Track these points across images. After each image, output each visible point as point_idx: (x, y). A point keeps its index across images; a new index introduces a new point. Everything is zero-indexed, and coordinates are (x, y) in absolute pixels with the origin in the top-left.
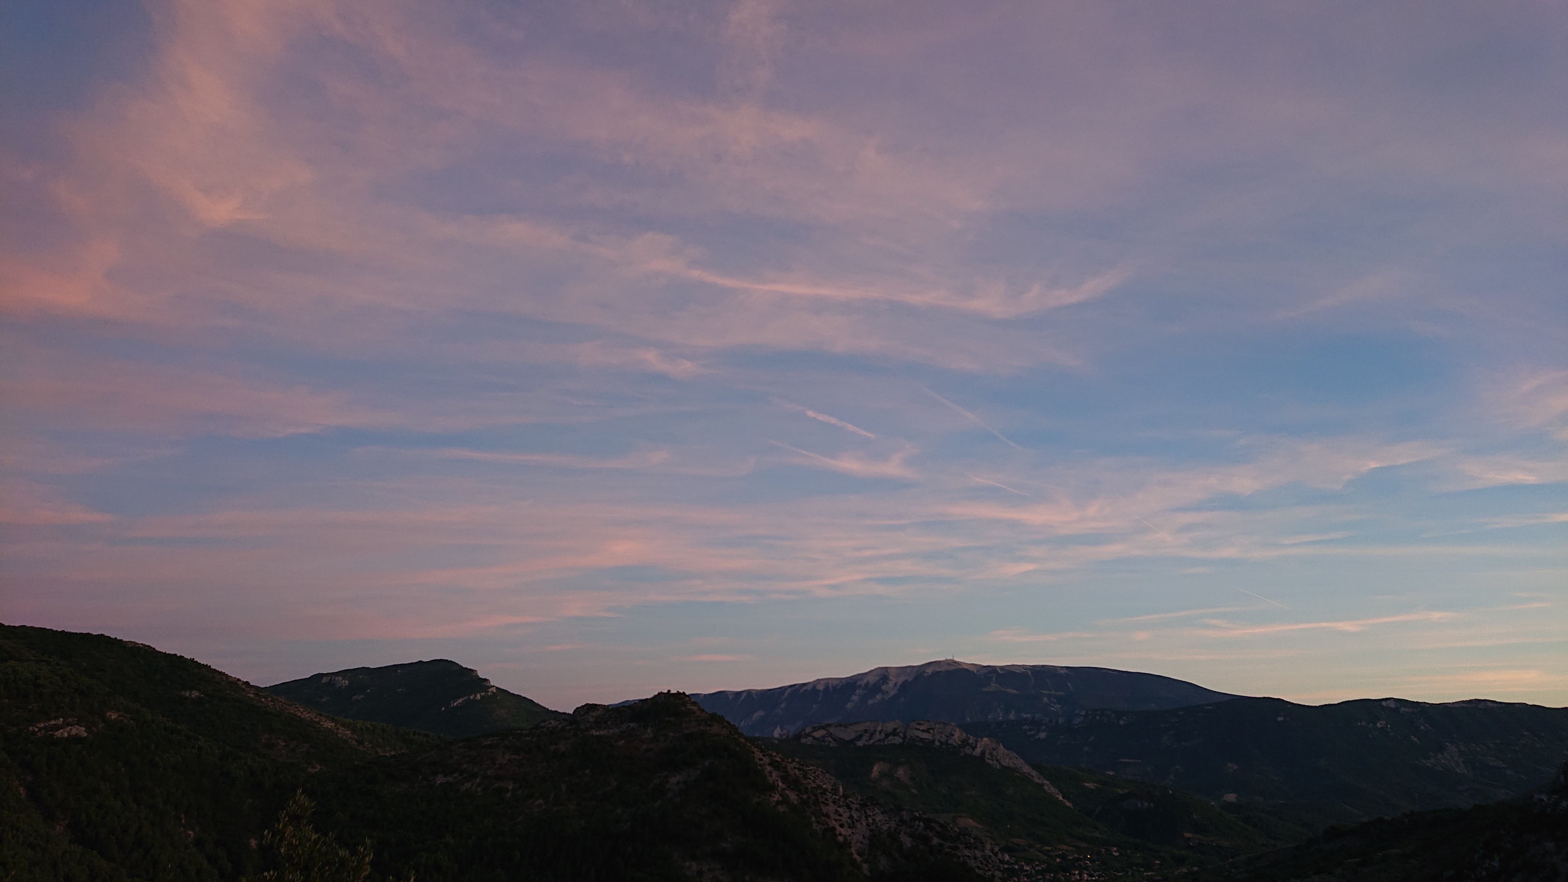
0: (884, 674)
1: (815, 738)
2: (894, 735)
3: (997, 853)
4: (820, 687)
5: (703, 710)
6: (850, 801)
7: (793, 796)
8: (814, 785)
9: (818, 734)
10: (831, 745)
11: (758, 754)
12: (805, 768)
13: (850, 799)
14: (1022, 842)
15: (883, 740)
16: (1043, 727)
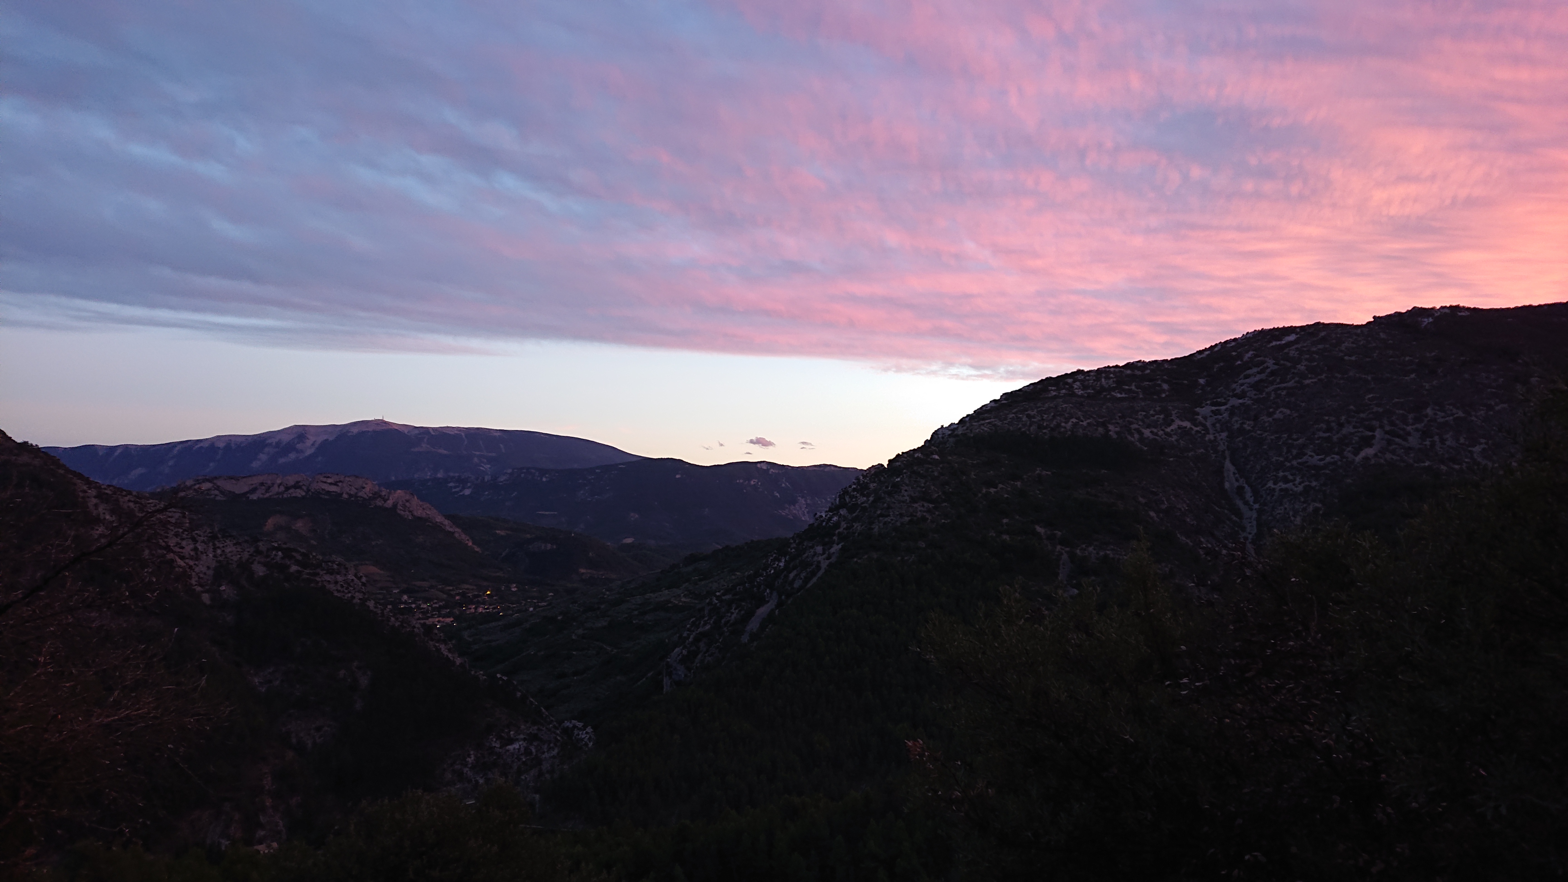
0: (300, 433)
1: (197, 492)
2: (297, 488)
4: (221, 445)
9: (201, 487)
10: (218, 498)
14: (425, 584)
15: (282, 493)
16: (469, 484)
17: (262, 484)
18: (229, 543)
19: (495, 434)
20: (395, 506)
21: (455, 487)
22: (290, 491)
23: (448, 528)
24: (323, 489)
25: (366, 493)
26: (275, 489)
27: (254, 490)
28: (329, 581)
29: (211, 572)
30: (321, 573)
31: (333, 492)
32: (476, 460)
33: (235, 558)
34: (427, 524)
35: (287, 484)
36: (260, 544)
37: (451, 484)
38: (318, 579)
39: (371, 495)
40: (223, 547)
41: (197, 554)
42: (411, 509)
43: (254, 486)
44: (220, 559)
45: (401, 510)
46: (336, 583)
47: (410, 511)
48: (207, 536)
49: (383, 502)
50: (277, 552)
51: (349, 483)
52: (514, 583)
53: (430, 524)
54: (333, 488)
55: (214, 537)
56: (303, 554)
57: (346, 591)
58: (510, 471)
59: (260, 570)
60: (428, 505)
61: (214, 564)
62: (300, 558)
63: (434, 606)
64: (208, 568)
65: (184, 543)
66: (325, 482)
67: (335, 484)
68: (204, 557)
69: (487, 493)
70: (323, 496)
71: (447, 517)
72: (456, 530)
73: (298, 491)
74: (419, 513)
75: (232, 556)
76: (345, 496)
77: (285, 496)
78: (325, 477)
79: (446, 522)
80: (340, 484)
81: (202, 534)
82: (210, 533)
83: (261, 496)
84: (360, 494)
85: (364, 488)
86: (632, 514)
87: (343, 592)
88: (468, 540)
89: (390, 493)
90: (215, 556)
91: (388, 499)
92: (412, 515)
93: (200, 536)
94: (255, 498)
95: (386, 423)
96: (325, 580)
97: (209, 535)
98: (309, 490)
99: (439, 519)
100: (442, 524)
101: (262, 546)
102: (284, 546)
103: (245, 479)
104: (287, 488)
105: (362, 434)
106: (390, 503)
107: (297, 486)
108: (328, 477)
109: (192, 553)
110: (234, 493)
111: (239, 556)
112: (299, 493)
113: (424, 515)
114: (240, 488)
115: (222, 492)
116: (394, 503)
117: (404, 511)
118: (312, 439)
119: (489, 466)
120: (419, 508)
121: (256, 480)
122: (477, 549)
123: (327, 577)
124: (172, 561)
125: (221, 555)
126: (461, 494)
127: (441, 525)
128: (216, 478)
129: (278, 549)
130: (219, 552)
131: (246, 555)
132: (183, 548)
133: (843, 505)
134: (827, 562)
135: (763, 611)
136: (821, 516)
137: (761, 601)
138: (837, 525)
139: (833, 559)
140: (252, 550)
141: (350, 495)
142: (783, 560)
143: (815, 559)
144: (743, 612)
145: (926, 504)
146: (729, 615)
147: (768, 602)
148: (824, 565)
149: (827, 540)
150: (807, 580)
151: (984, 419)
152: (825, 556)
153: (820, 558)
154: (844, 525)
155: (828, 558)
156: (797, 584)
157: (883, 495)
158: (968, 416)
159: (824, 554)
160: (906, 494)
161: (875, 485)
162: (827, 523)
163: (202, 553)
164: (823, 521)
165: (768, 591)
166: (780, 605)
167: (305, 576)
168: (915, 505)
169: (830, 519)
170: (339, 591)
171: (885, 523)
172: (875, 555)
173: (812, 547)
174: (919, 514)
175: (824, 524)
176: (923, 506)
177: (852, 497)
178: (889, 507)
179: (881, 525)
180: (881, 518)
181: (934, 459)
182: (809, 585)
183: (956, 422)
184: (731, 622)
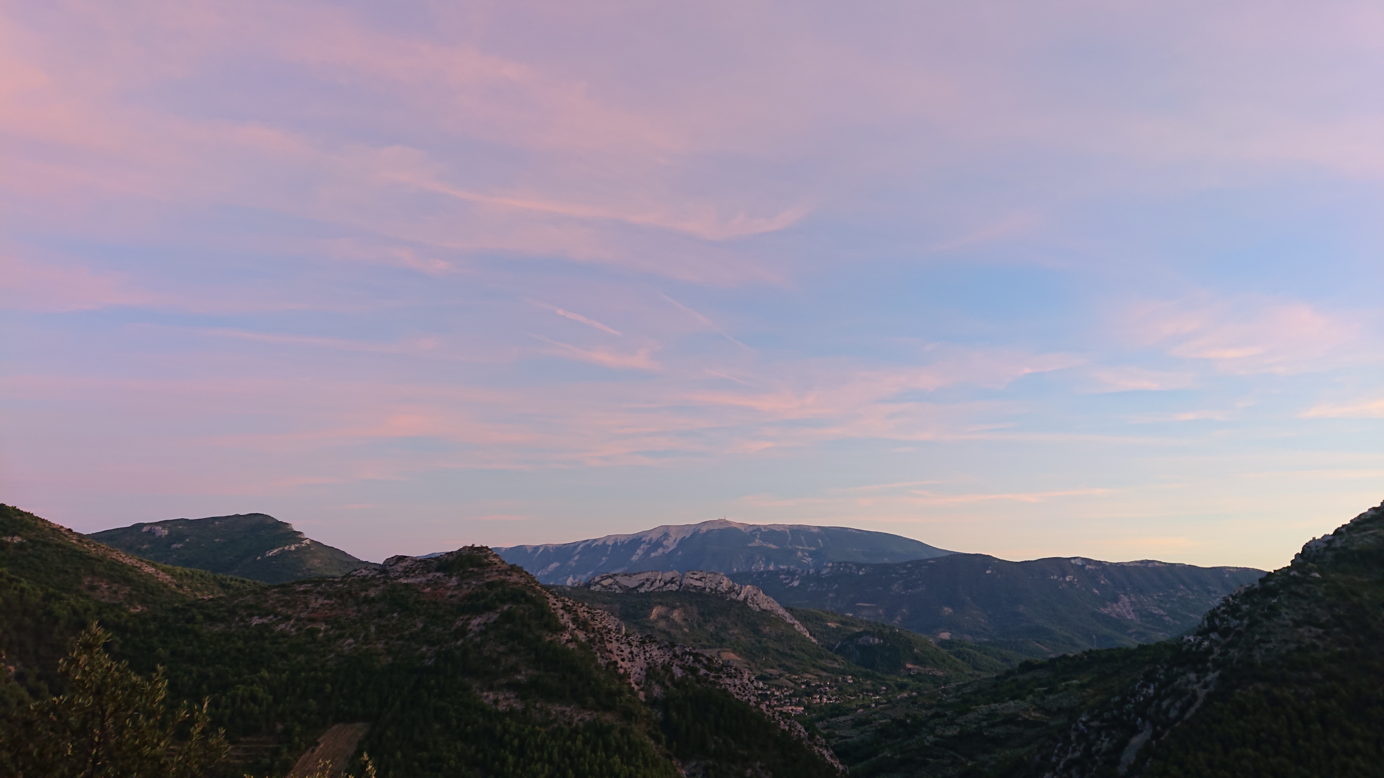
0: (665, 532)
1: (603, 586)
2: (672, 583)
3: (753, 681)
4: (610, 543)
5: (503, 562)
6: (631, 639)
7: (581, 636)
8: (600, 626)
9: (605, 583)
10: (617, 591)
11: (552, 600)
12: (593, 611)
13: (631, 637)
14: (774, 672)
15: (662, 587)
16: (797, 577)
17: (648, 580)
18: (654, 647)
19: (814, 530)
20: (746, 599)
21: (786, 579)
22: (668, 585)
23: (788, 621)
24: (691, 584)
25: (723, 588)
26: (657, 584)
27: (642, 585)
28: (730, 684)
29: (644, 673)
30: (724, 676)
31: (698, 586)
32: (800, 554)
33: (660, 661)
34: (772, 616)
35: (665, 580)
36: (676, 648)
37: (782, 577)
38: (722, 682)
39: (727, 589)
40: (650, 651)
41: (632, 656)
42: (758, 602)
43: (642, 581)
44: (649, 661)
45: (750, 603)
46: (735, 686)
47: (757, 604)
48: (639, 641)
49: (736, 596)
50: (690, 657)
51: (710, 579)
52: (850, 675)
53: (774, 616)
54: (698, 583)
55: (643, 643)
56: (708, 659)
57: (743, 694)
58: (830, 565)
59: (678, 673)
60: (772, 599)
61: (645, 666)
62: (705, 662)
63: (785, 694)
64: (642, 669)
65: (623, 647)
66: (693, 578)
67: (700, 579)
68: (637, 659)
69: (812, 585)
70: (691, 590)
71: (788, 609)
72: (795, 622)
73: (673, 585)
74: (765, 606)
75: (657, 659)
76: (708, 590)
77: (664, 590)
78: (692, 574)
79: (787, 615)
80: (703, 580)
81: (635, 639)
82: (641, 638)
83: (647, 590)
84: (719, 588)
85: (722, 583)
86: (946, 609)
87: (741, 695)
88: (806, 632)
89: (741, 588)
90: (645, 659)
91: (740, 593)
92: (759, 607)
93: (634, 641)
94: (643, 592)
95: (727, 522)
96: (727, 684)
97: (641, 640)
98: (681, 585)
99: (781, 611)
100: (783, 616)
101: (678, 652)
102: (694, 651)
103: (635, 576)
104: (666, 584)
105: (709, 532)
106: (742, 596)
107: (672, 581)
108: (694, 574)
109: (630, 656)
110: (628, 587)
111: (663, 659)
112: (674, 587)
113: (769, 608)
114: (632, 583)
115: (620, 587)
116: (745, 596)
117: (754, 604)
118: (673, 536)
119: (810, 559)
120: (765, 602)
121: (643, 577)
122: (814, 640)
123: (728, 681)
124: (616, 662)
125: (650, 658)
126: (791, 585)
127: (783, 618)
128: (615, 575)
129: (690, 654)
130: (648, 655)
131: (667, 658)
132: (622, 651)
133: (1213, 628)
134: (1205, 691)
135: (1137, 741)
136: (1189, 641)
137: (1135, 731)
138: (1209, 651)
139: (1211, 688)
140: (671, 654)
141: (712, 590)
142: (1152, 687)
143: (1190, 687)
144: (1115, 741)
145: (1313, 629)
146: (1099, 742)
147: (1141, 732)
148: (1202, 694)
149: (1200, 666)
150: (1183, 710)
151: (1365, 530)
152: (1200, 685)
153: (1195, 687)
154: (1217, 650)
155: (1206, 686)
156: (1173, 714)
157: (1259, 618)
158: (1343, 526)
159: (1198, 681)
160: (1287, 617)
161: (1248, 606)
162: (1197, 648)
163: (636, 656)
164: (1192, 646)
165: (1140, 719)
166: (1156, 735)
167: (712, 679)
168: (1301, 630)
169: (1200, 644)
170: (738, 694)
171: (1267, 650)
172: (1261, 686)
173: (1184, 674)
174: (1307, 641)
175: (1194, 649)
176: (1310, 631)
177: (1222, 620)
178: (1269, 633)
179: (1263, 652)
180: (1262, 645)
181: (1315, 578)
182: (1187, 716)
183: (1331, 533)
184: (1103, 751)
